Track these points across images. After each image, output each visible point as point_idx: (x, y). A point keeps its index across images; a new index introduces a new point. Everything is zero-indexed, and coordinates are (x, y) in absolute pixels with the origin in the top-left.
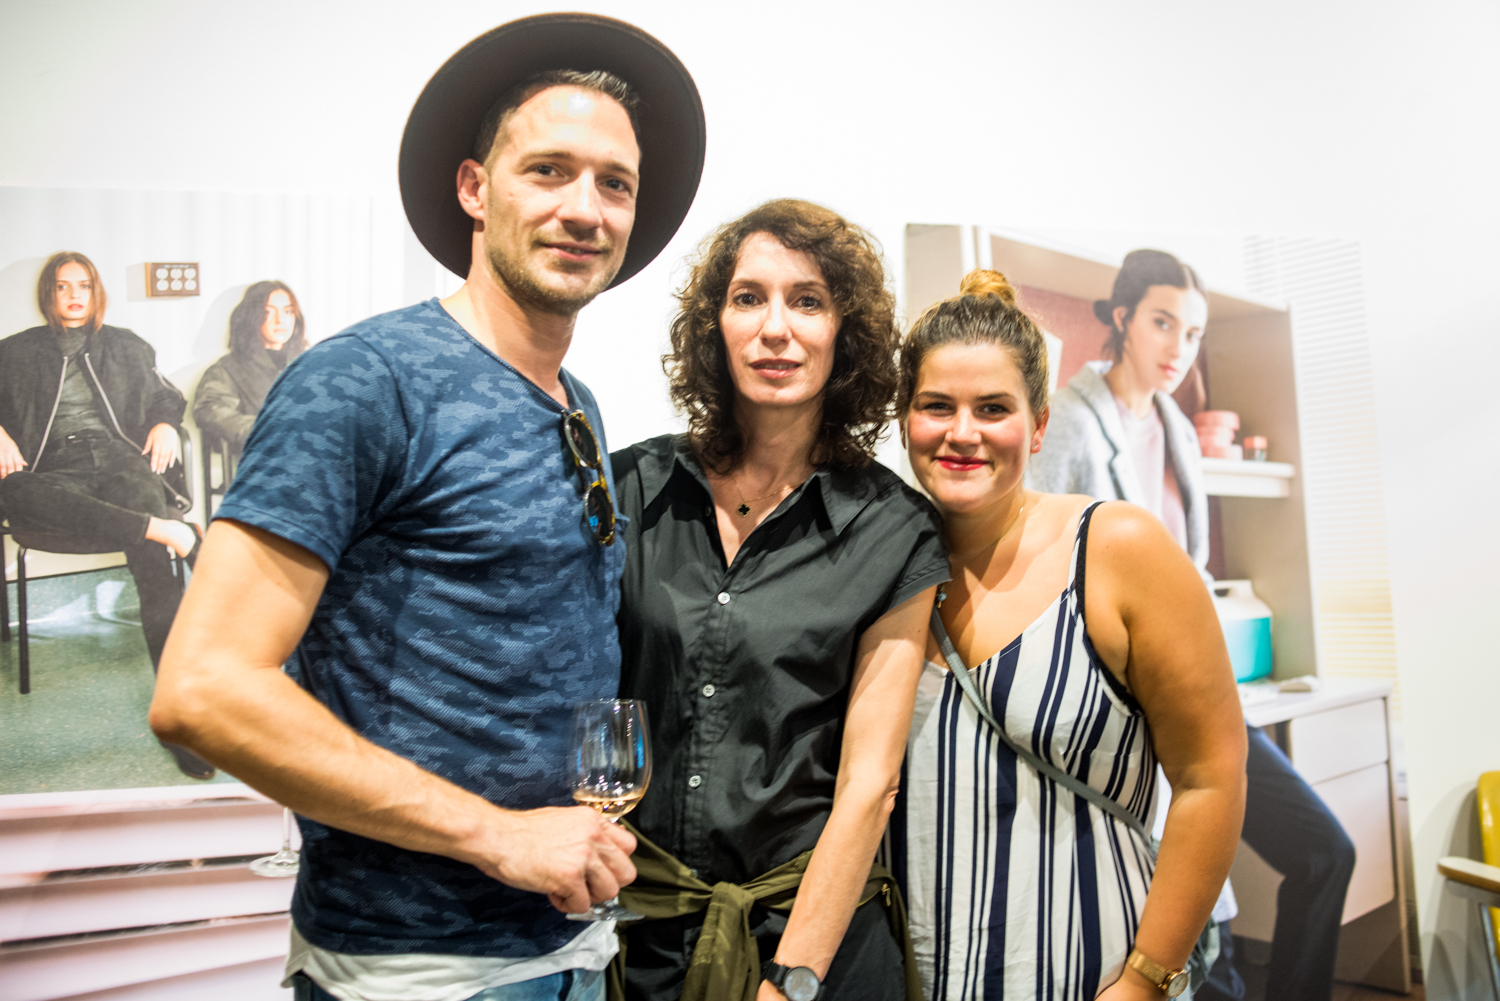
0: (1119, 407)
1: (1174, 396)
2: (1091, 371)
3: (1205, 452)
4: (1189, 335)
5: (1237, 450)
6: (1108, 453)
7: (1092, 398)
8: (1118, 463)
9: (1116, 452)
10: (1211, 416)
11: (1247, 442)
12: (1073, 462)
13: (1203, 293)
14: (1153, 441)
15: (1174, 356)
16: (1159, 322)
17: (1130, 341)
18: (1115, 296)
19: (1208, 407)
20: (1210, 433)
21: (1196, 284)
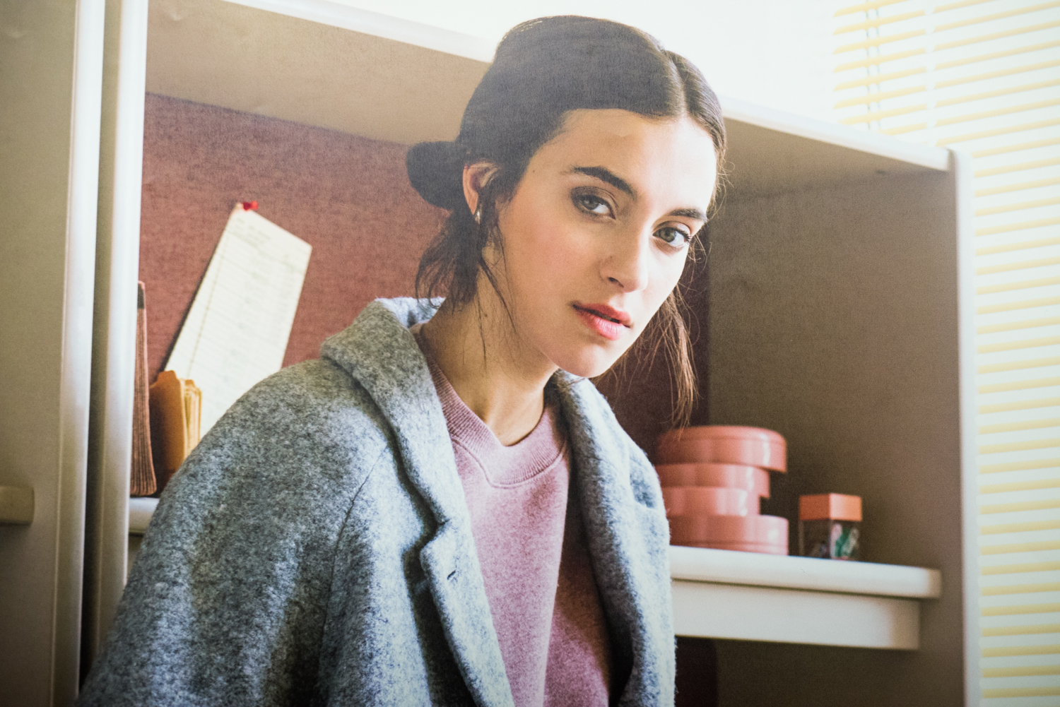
0: (449, 412)
1: (605, 384)
2: (386, 316)
3: (682, 534)
4: (665, 232)
5: (776, 528)
6: (413, 527)
7: (382, 387)
8: (440, 553)
9: (432, 520)
10: (706, 438)
11: (808, 506)
12: (310, 547)
13: (713, 129)
14: (538, 499)
15: (621, 285)
16: (584, 200)
17: (500, 245)
18: (467, 133)
19: (702, 416)
20: (703, 481)
21: (695, 107)
